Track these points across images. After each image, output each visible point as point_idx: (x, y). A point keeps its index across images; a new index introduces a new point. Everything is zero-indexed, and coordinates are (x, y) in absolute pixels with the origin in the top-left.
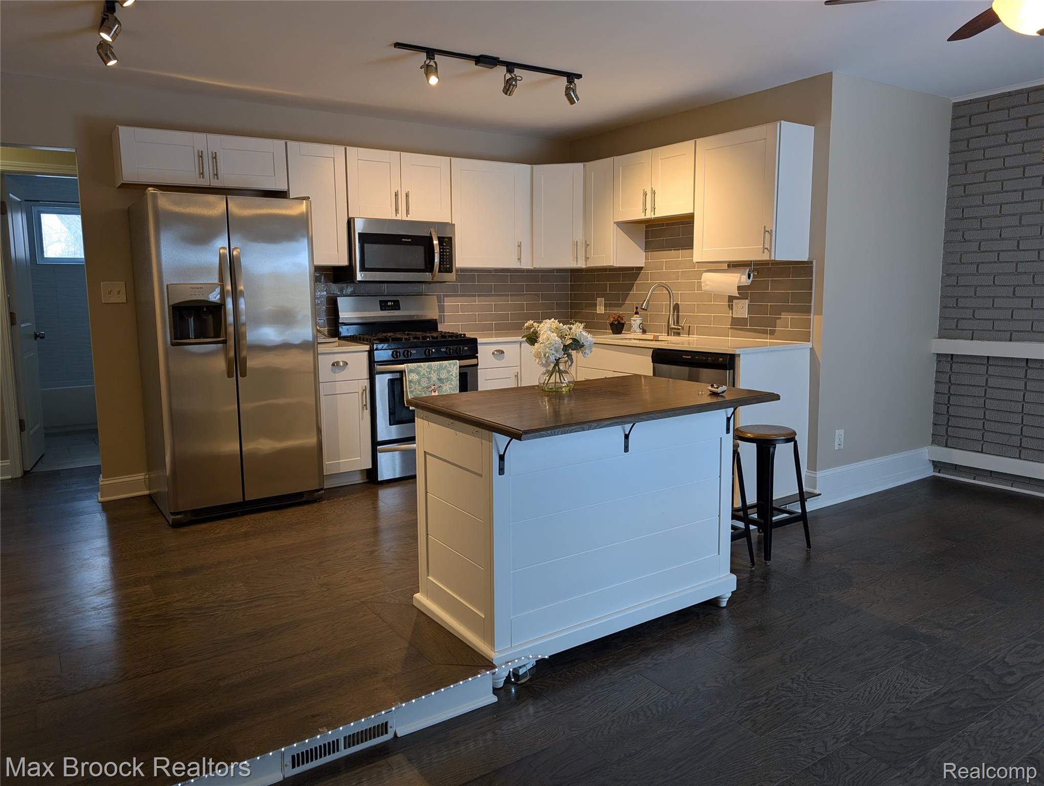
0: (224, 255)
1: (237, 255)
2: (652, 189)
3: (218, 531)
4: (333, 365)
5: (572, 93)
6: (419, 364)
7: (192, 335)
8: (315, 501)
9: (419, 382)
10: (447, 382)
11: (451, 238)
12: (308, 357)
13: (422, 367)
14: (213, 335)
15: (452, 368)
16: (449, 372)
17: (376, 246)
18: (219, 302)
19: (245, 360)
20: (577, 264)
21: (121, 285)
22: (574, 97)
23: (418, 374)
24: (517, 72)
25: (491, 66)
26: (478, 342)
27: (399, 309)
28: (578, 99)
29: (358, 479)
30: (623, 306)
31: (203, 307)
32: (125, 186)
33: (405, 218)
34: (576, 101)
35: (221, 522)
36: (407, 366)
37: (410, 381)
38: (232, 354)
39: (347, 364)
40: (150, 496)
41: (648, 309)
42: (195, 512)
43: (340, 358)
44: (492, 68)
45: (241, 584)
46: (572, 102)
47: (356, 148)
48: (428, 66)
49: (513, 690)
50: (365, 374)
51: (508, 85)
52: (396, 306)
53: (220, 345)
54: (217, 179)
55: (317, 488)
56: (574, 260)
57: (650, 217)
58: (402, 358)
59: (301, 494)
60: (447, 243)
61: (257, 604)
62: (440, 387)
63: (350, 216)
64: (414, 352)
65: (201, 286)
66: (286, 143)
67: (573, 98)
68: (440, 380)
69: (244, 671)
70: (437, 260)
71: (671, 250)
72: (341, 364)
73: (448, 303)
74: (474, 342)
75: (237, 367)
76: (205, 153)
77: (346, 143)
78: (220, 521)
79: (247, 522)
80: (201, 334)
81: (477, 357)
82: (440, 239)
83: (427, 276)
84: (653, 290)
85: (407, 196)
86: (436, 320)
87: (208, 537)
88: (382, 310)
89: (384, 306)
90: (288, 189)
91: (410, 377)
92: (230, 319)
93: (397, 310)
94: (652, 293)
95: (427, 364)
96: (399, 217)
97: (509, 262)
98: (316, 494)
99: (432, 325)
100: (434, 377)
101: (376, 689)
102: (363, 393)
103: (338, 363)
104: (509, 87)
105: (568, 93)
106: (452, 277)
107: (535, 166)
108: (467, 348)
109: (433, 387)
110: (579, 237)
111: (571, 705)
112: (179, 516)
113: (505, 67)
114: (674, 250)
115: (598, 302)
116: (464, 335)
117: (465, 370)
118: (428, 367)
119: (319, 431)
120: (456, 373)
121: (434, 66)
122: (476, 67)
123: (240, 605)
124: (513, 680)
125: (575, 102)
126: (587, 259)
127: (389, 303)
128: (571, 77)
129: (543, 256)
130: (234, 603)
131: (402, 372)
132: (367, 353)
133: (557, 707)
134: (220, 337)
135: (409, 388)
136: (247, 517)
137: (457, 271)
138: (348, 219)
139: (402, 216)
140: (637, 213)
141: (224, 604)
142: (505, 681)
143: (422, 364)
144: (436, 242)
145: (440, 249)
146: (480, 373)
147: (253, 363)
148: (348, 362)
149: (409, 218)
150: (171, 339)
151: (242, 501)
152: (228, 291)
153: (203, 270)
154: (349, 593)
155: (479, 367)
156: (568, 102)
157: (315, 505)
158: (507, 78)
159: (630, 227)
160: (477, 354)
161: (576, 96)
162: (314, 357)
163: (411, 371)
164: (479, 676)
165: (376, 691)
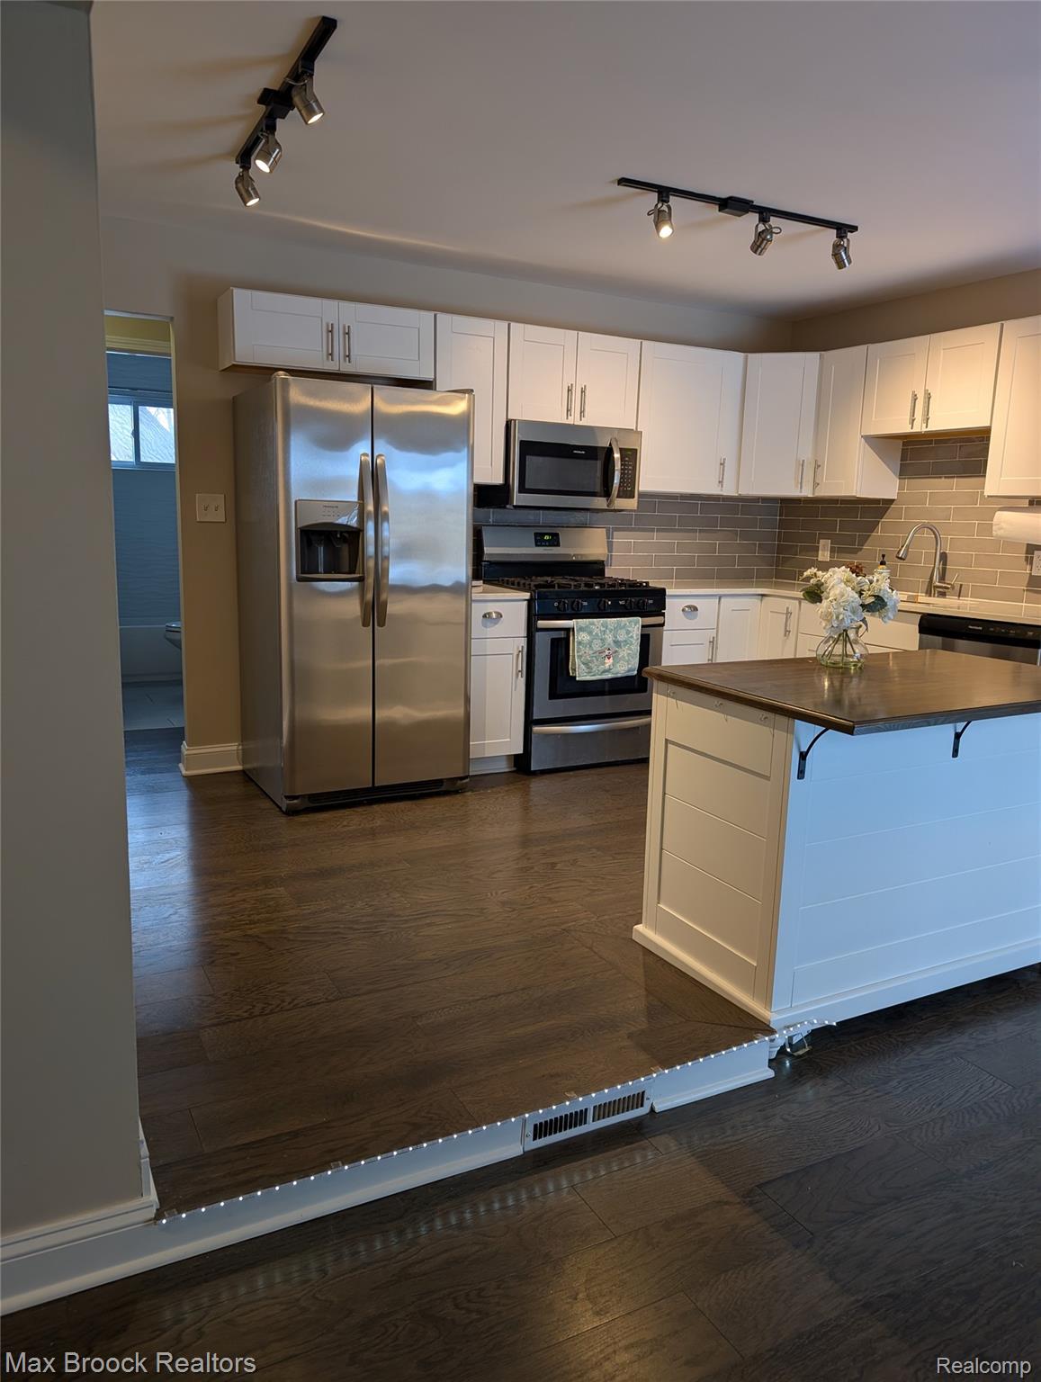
0: (366, 462)
1: (381, 465)
2: (926, 391)
3: (345, 823)
4: (485, 616)
5: (843, 253)
6: (591, 620)
7: (321, 569)
8: (456, 792)
9: (590, 643)
10: (625, 646)
11: (636, 450)
12: (461, 604)
13: (595, 625)
14: (347, 570)
15: (632, 627)
16: (628, 632)
17: (540, 459)
18: (355, 525)
19: (385, 604)
20: (801, 492)
21: (219, 500)
22: (845, 258)
23: (590, 633)
24: (774, 221)
25: (739, 213)
26: (667, 593)
27: (558, 545)
28: (850, 262)
29: (504, 767)
30: (859, 553)
31: (336, 532)
32: (236, 368)
33: (578, 423)
34: (847, 264)
35: (347, 812)
36: (577, 623)
37: (580, 643)
38: (369, 596)
39: (501, 616)
40: (243, 772)
41: (908, 557)
42: (312, 797)
43: (491, 608)
44: (739, 216)
45: (398, 895)
46: (841, 265)
47: (522, 325)
48: (660, 211)
49: (788, 1064)
50: (523, 632)
51: (761, 239)
52: (555, 541)
53: (356, 584)
54: (349, 362)
55: (462, 775)
56: (797, 486)
57: (919, 430)
58: (569, 611)
59: (440, 782)
60: (630, 456)
61: (428, 921)
62: (616, 652)
63: (509, 418)
64: (585, 604)
65: (336, 504)
66: (435, 316)
67: (843, 261)
68: (617, 643)
69: (443, 1009)
70: (616, 480)
71: (941, 477)
72: (494, 615)
73: (620, 539)
74: (661, 593)
75: (374, 613)
76: (336, 327)
77: (510, 318)
78: (343, 811)
79: (379, 815)
80: (334, 568)
81: (663, 615)
82: (621, 450)
83: (600, 502)
84: (914, 533)
85: (583, 391)
86: (603, 561)
87: (335, 831)
88: (537, 545)
89: (539, 540)
90: (435, 379)
91: (580, 637)
92: (371, 550)
93: (555, 546)
94: (913, 536)
95: (602, 620)
96: (570, 421)
97: (707, 486)
98: (459, 782)
99: (596, 568)
100: (609, 638)
101: (624, 1048)
102: (518, 655)
103: (489, 614)
104: (759, 244)
105: (836, 252)
106: (631, 504)
107: (750, 355)
108: (651, 602)
109: (607, 652)
110: (807, 454)
111: (877, 1091)
112: (295, 801)
113: (757, 215)
114: (945, 477)
115: (821, 546)
116: (647, 583)
117: (648, 631)
118: (602, 625)
119: (467, 700)
120: (637, 635)
121: (667, 210)
122: (720, 213)
123: (406, 921)
124: (789, 1050)
125: (845, 266)
126: (816, 485)
127: (546, 537)
128: (843, 229)
129: (753, 479)
130: (397, 919)
131: (568, 630)
132: (526, 603)
133: (857, 1092)
134: (354, 573)
135: (578, 652)
136: (376, 807)
137: (642, 495)
138: (507, 422)
139: (574, 420)
140: (900, 424)
141: (386, 919)
142: (778, 1052)
143: (595, 620)
144: (617, 455)
145: (622, 465)
146: (666, 635)
147: (395, 607)
148: (503, 614)
149: (584, 422)
150: (297, 573)
151: (371, 786)
152: (369, 513)
153: (338, 483)
154: (542, 917)
155: (665, 628)
156: (835, 265)
157: (458, 797)
158: (759, 230)
159: (881, 443)
160: (664, 609)
161: (848, 257)
162: (467, 605)
163: (581, 629)
164: (756, 1042)
165: (623, 1050)
